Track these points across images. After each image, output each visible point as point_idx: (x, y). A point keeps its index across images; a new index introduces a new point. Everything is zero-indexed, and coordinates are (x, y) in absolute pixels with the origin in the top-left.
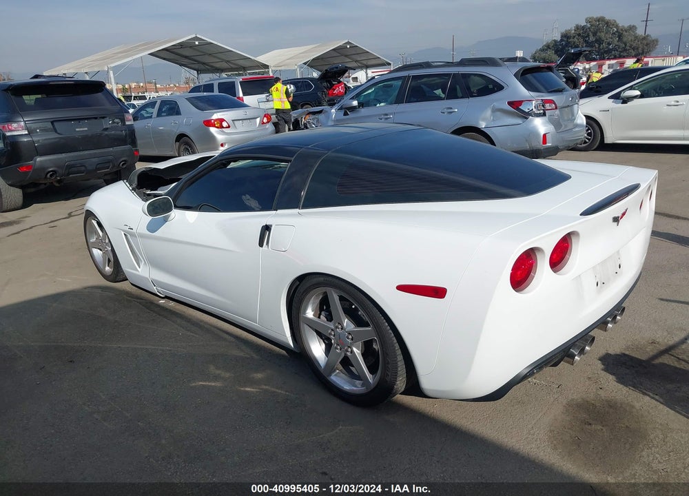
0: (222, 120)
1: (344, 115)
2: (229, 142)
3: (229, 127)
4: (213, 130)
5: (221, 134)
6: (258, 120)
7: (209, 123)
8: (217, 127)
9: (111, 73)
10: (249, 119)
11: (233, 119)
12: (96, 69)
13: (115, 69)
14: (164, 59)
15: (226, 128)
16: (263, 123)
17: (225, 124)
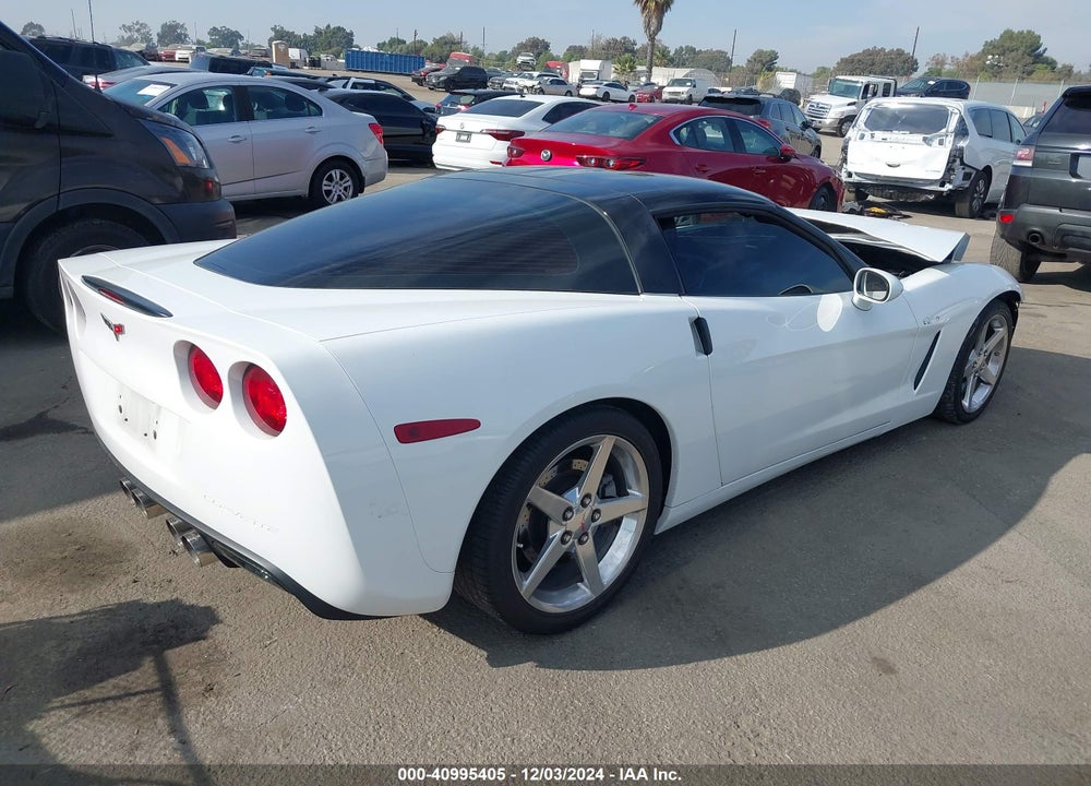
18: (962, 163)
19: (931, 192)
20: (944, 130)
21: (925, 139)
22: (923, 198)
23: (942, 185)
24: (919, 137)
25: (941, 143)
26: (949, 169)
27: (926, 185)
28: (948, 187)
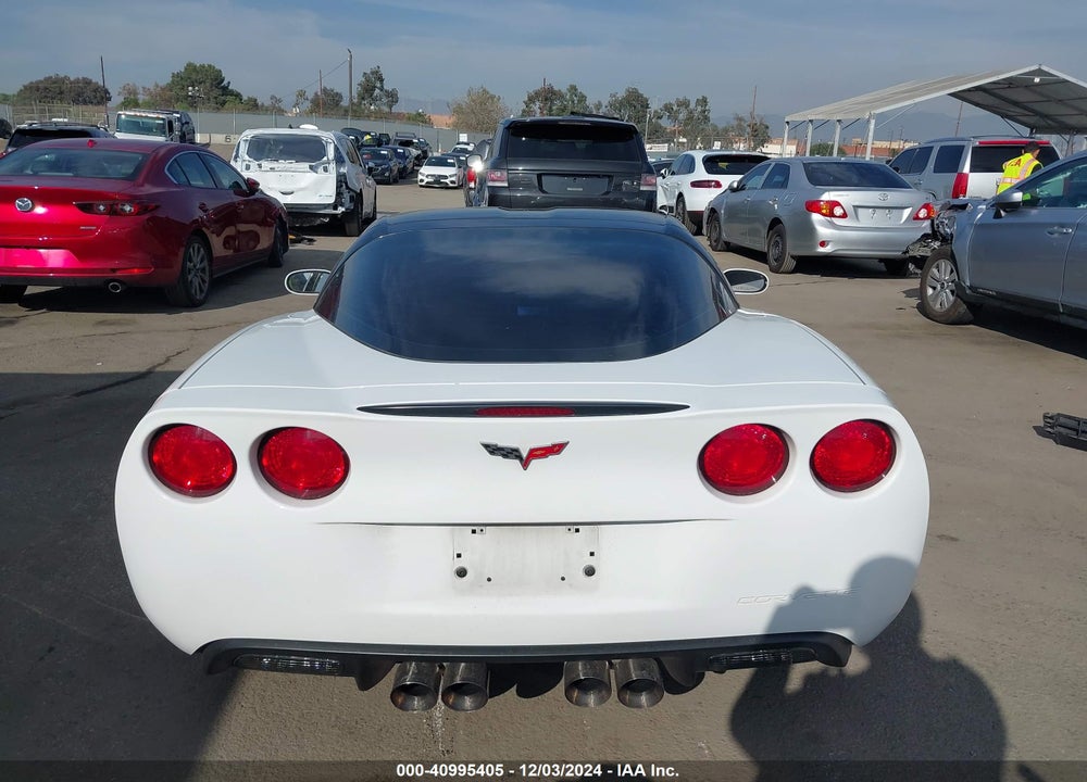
0: (836, 204)
1: (994, 218)
2: (838, 241)
3: (844, 216)
4: (816, 217)
5: (826, 227)
6: (907, 212)
7: (814, 206)
8: (824, 215)
9: (873, 122)
10: (887, 208)
11: (857, 204)
12: (854, 117)
13: (880, 118)
14: (977, 105)
15: (839, 217)
16: (917, 218)
17: (838, 211)
18: (347, 187)
19: (325, 216)
20: (325, 158)
21: (311, 167)
22: (318, 222)
23: (335, 208)
24: (306, 166)
25: (326, 170)
26: (339, 194)
27: (320, 209)
28: (341, 210)
